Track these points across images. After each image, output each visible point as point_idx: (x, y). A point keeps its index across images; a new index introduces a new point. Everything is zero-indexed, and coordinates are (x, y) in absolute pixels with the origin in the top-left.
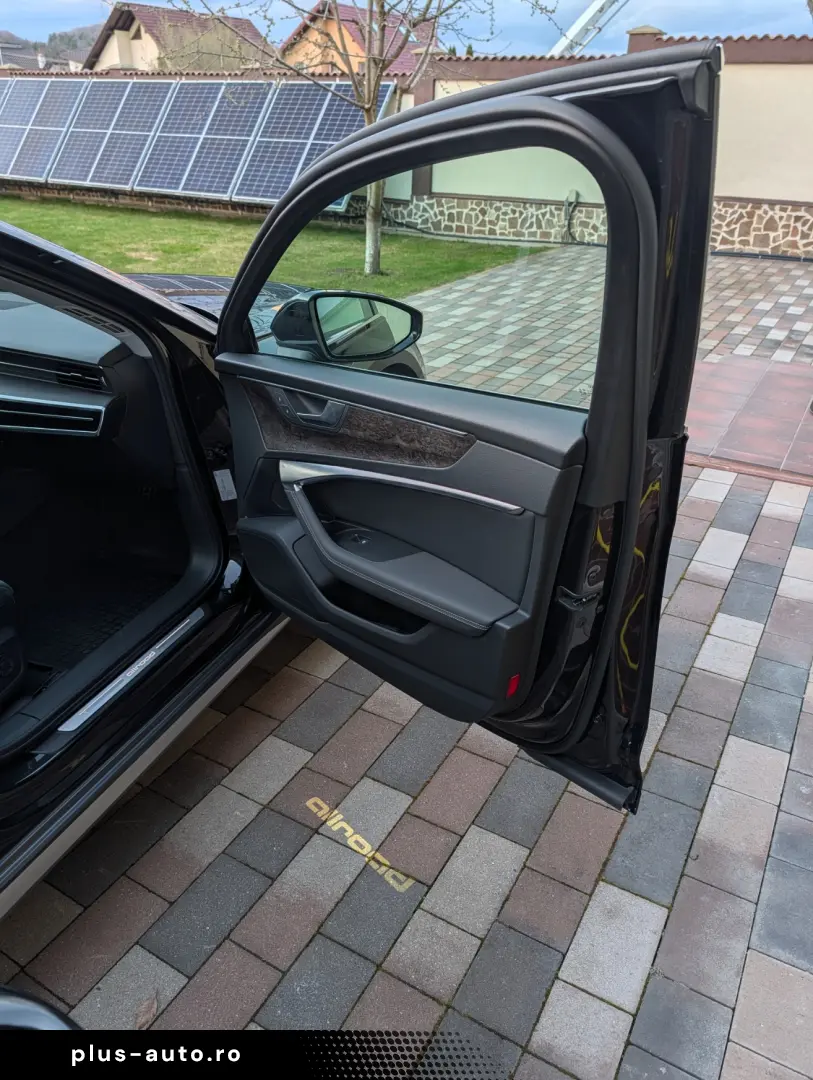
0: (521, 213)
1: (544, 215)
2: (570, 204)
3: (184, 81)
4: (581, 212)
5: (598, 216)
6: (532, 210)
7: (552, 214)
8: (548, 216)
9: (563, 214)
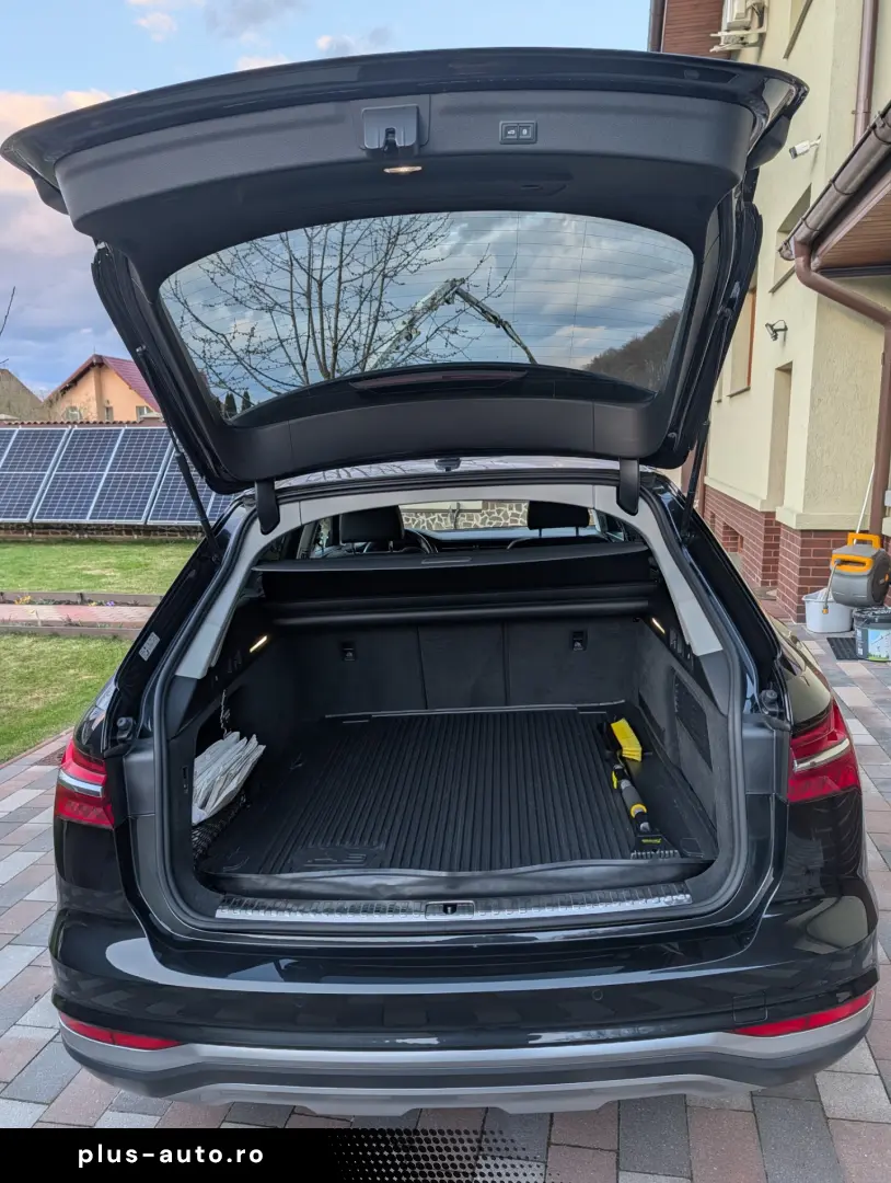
0: (414, 520)
1: (433, 520)
2: (454, 511)
3: (76, 428)
4: (463, 516)
5: (477, 520)
6: (423, 517)
7: (440, 520)
8: (437, 520)
9: (449, 518)
